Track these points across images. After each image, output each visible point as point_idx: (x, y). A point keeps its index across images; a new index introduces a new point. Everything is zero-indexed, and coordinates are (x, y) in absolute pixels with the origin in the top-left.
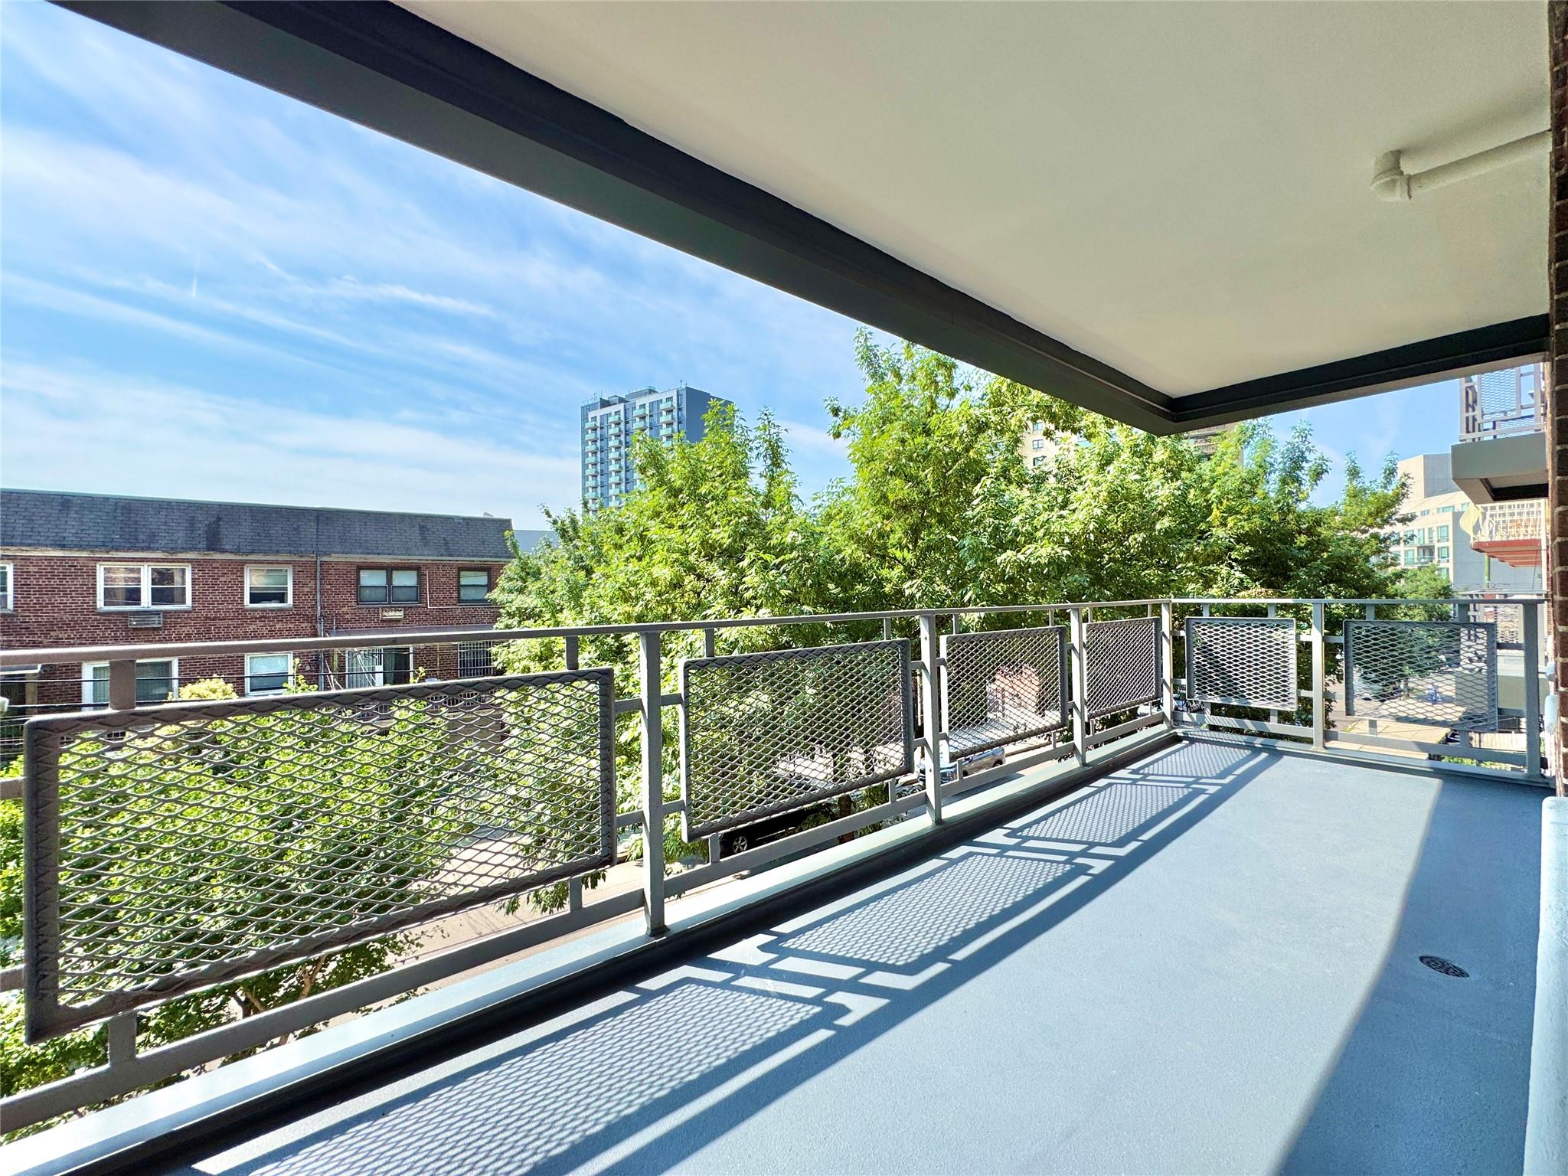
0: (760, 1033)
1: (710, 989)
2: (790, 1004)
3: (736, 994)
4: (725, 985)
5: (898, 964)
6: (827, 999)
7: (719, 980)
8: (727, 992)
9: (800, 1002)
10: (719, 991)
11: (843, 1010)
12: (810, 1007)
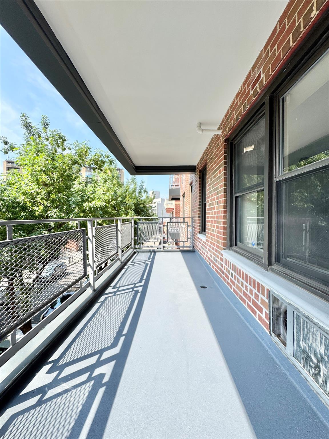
0: (74, 412)
1: (32, 411)
2: (79, 388)
3: (49, 403)
4: (39, 403)
5: (109, 345)
6: (93, 375)
7: (34, 403)
8: (44, 406)
9: (83, 384)
10: (38, 409)
11: (102, 376)
12: (89, 383)
